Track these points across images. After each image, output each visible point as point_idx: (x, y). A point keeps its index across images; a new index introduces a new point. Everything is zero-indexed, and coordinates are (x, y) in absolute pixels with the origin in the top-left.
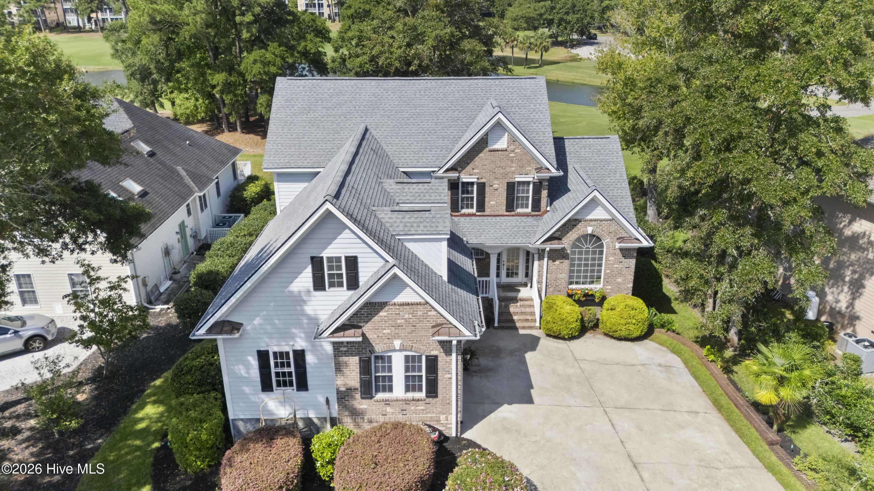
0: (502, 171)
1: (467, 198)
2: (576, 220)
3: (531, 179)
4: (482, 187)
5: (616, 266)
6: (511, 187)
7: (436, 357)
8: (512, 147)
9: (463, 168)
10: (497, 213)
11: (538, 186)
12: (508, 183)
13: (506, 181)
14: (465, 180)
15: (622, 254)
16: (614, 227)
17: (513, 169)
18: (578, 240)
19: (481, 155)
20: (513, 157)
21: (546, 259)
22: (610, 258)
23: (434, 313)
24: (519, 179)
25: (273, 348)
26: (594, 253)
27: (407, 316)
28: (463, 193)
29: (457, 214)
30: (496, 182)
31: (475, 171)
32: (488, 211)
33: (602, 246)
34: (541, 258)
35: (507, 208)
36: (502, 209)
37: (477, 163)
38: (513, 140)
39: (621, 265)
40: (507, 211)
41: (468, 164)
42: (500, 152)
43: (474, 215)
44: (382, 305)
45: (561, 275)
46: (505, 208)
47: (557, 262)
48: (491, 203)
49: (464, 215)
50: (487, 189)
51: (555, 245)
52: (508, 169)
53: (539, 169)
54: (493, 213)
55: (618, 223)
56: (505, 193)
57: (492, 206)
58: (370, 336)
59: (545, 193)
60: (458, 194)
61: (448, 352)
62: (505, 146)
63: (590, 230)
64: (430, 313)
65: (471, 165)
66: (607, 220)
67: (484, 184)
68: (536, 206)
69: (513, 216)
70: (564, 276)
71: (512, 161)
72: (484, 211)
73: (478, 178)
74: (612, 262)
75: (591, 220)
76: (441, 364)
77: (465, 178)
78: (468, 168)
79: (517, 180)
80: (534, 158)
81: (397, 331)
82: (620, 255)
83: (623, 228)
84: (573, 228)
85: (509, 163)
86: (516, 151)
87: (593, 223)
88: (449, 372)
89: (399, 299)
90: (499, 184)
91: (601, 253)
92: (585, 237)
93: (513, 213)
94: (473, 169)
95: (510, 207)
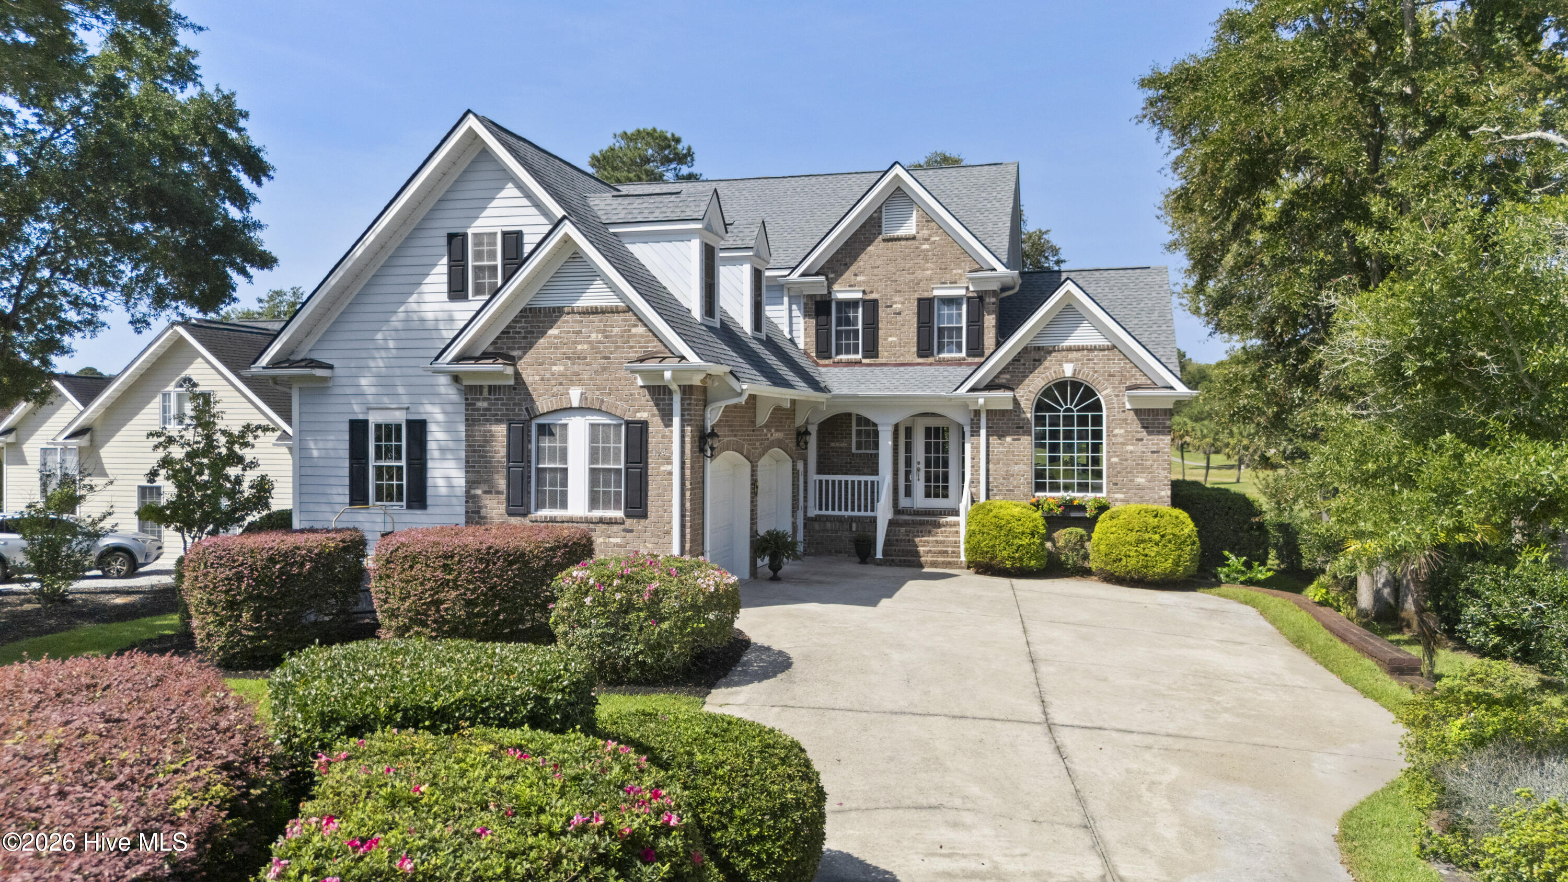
0: (909, 277)
1: (848, 332)
2: (1039, 349)
3: (962, 292)
4: (871, 307)
5: (1130, 448)
6: (926, 307)
7: (644, 424)
8: (926, 232)
9: (839, 274)
10: (901, 360)
11: (977, 303)
12: (919, 300)
13: (917, 296)
14: (841, 296)
15: (1141, 420)
16: (1116, 365)
17: (929, 272)
18: (1047, 392)
19: (870, 248)
20: (928, 251)
21: (983, 432)
22: (1116, 431)
23: (641, 330)
24: (940, 291)
25: (374, 418)
26: (1083, 421)
27: (594, 336)
28: (839, 323)
29: (827, 362)
30: (896, 299)
31: (859, 278)
32: (884, 355)
33: (1097, 406)
34: (975, 432)
35: (919, 349)
36: (910, 352)
37: (862, 263)
38: (929, 218)
39: (1140, 447)
40: (920, 356)
41: (847, 266)
42: (903, 243)
43: (858, 363)
45: (1016, 468)
46: (915, 349)
47: (1009, 439)
48: (890, 339)
49: (839, 363)
50: (882, 313)
51: (1001, 399)
52: (919, 274)
53: (977, 272)
54: (893, 360)
55: (1128, 354)
56: (915, 320)
57: (892, 346)
58: (530, 377)
59: (990, 321)
60: (829, 323)
61: (666, 414)
62: (913, 231)
63: (1068, 370)
64: (634, 330)
65: (853, 268)
66: (1102, 349)
67: (875, 302)
68: (975, 344)
69: (931, 364)
70: (1024, 472)
71: (926, 258)
72: (877, 357)
73: (864, 292)
74: (1120, 440)
75: (1070, 349)
76: (653, 441)
77: (842, 293)
78: (848, 275)
79: (937, 293)
80: (966, 252)
81: (576, 368)
82: (1136, 425)
83: (1137, 364)
84: (1035, 368)
85: (920, 260)
86: (933, 239)
87: (1074, 355)
88: (669, 461)
89: (584, 302)
90: (903, 303)
91: (1098, 421)
92: (1061, 385)
93: (931, 360)
94: (856, 275)
95: (925, 349)
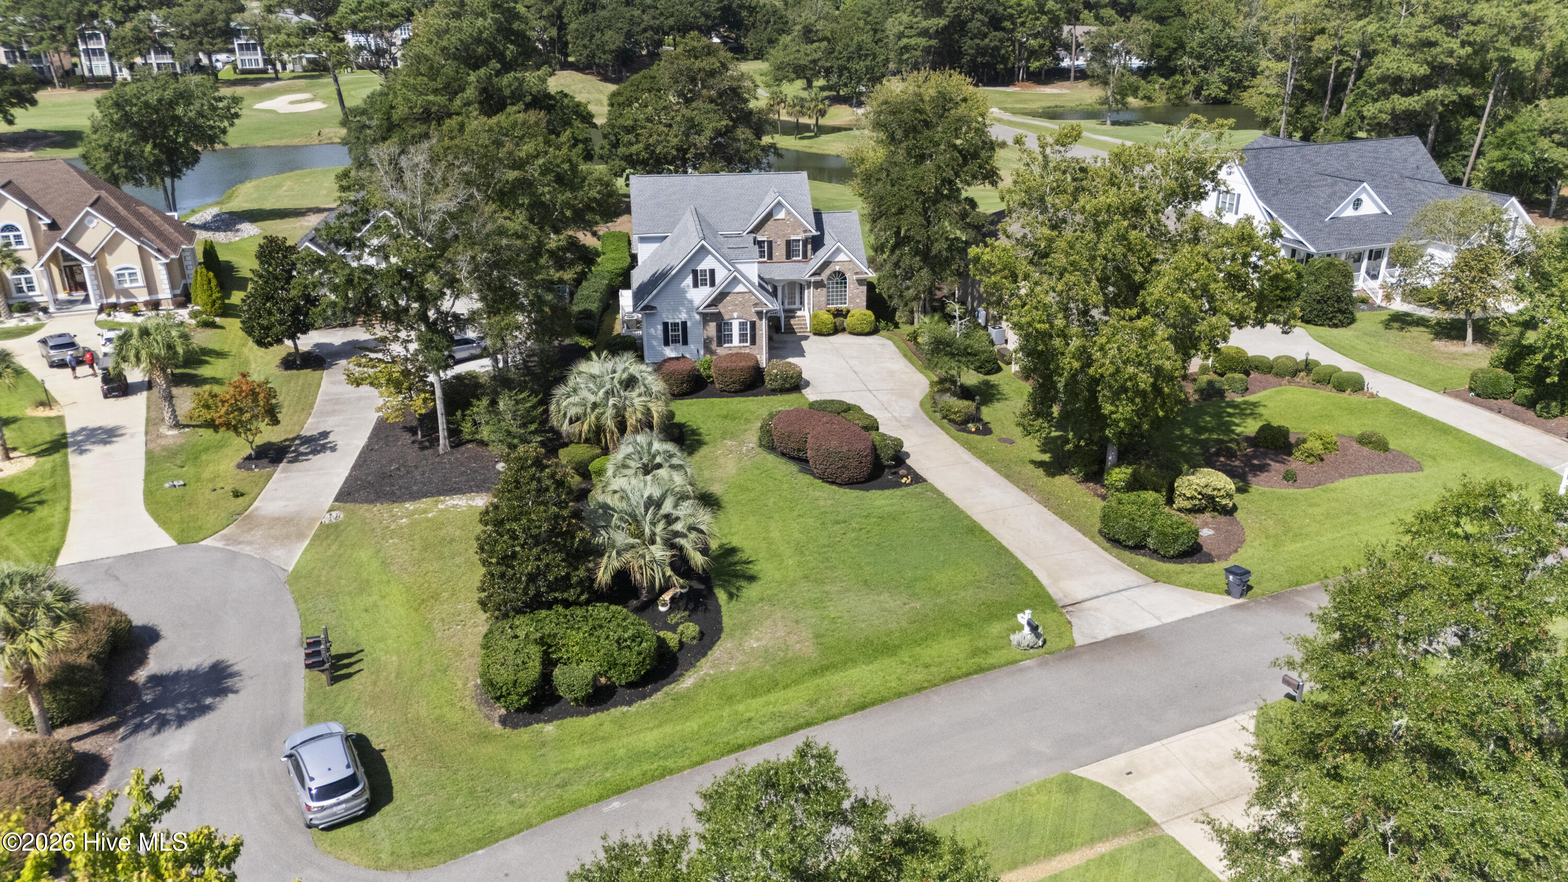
0: (782, 233)
2: (829, 262)
3: (801, 238)
4: (770, 243)
5: (855, 291)
6: (788, 243)
7: (755, 321)
8: (788, 218)
9: (758, 231)
10: (780, 260)
11: (805, 242)
13: (786, 239)
15: (858, 283)
16: (852, 266)
17: (789, 231)
18: (831, 275)
19: (769, 223)
20: (789, 224)
21: (812, 288)
22: (851, 287)
23: (753, 297)
24: (793, 238)
25: (670, 321)
26: (841, 283)
27: (740, 299)
30: (778, 240)
32: (774, 259)
33: (845, 278)
34: (809, 288)
35: (786, 257)
36: (784, 258)
37: (766, 228)
38: (789, 213)
39: (858, 291)
40: (787, 259)
41: (761, 229)
42: (780, 221)
43: (766, 262)
44: (728, 294)
47: (819, 290)
48: (777, 254)
49: (760, 262)
50: (774, 245)
51: (818, 278)
52: (786, 232)
53: (805, 231)
54: (778, 260)
55: (854, 263)
56: (785, 247)
57: (777, 256)
58: (722, 311)
59: (809, 247)
61: (761, 319)
62: (783, 217)
63: (837, 268)
64: (751, 297)
65: (763, 229)
66: (847, 261)
67: (772, 241)
68: (805, 256)
69: (790, 262)
70: (823, 299)
71: (788, 227)
72: (772, 260)
73: (768, 238)
74: (853, 289)
76: (757, 325)
77: (760, 238)
78: (761, 231)
80: (801, 224)
81: (735, 308)
82: (857, 285)
83: (858, 266)
84: (827, 267)
86: (791, 220)
87: (839, 263)
88: (762, 330)
89: (736, 290)
90: (781, 242)
91: (846, 283)
92: (835, 273)
93: (790, 260)
94: (765, 232)
95: (788, 256)
